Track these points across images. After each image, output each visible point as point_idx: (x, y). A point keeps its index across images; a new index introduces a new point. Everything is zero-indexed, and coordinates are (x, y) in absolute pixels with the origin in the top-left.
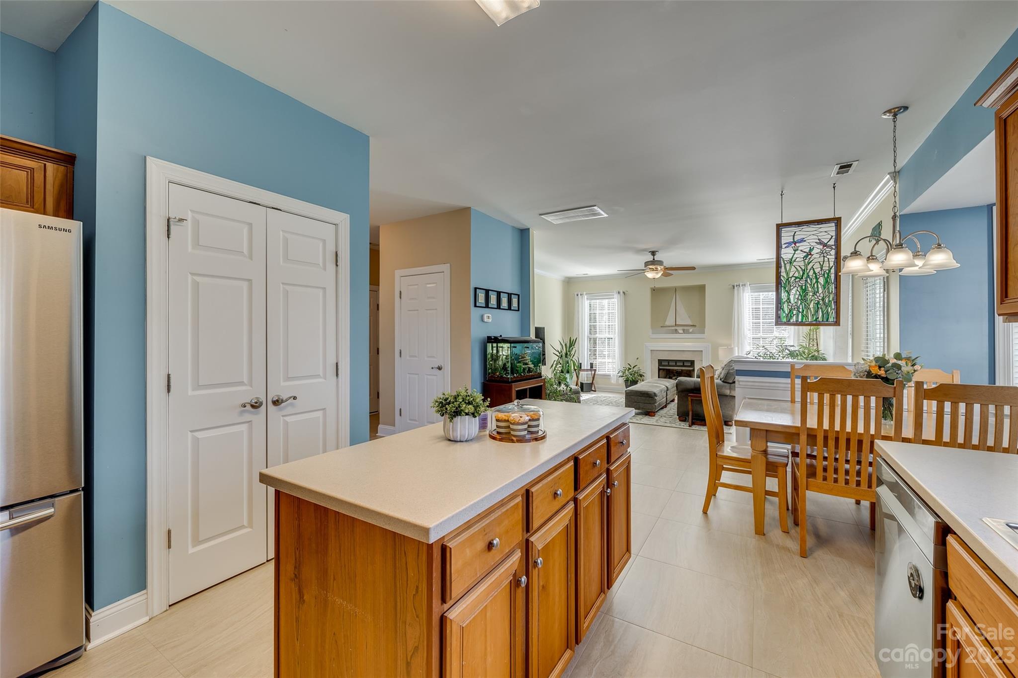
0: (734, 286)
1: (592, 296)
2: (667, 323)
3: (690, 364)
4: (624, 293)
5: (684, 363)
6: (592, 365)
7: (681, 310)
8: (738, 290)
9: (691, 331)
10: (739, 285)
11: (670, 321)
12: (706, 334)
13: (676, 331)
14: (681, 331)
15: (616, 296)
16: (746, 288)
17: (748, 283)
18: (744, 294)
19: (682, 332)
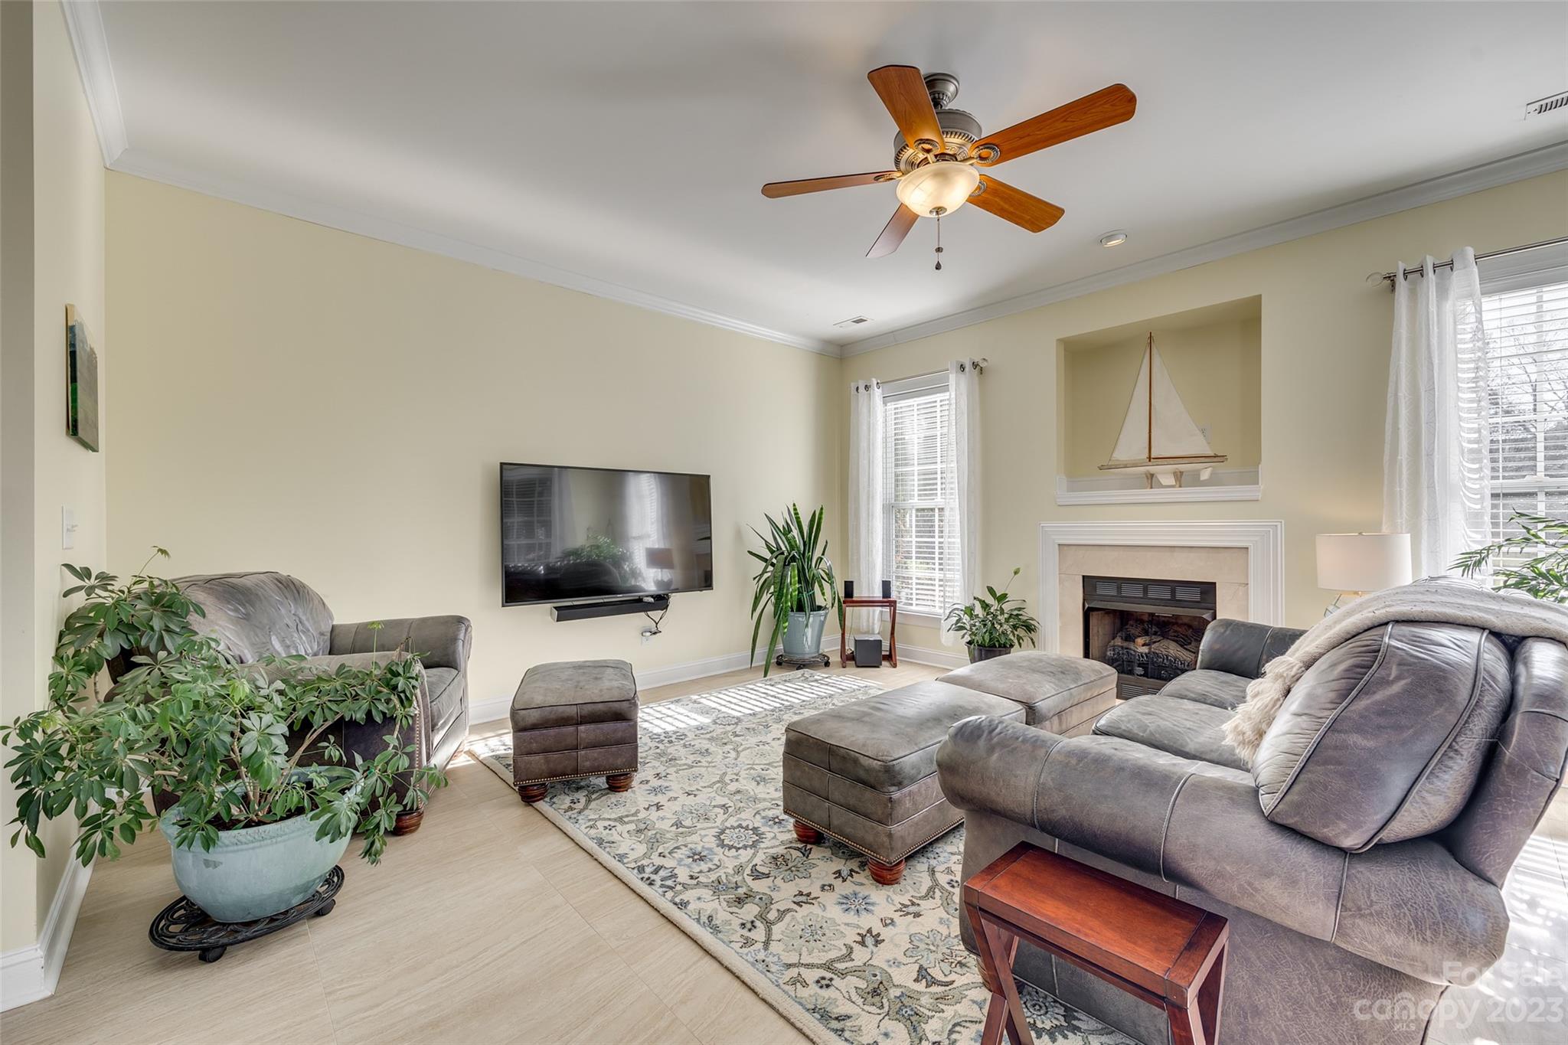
0: (1391, 279)
1: (901, 388)
2: (1121, 455)
3: (1198, 598)
4: (975, 365)
5: (1173, 592)
6: (886, 586)
7: (1172, 407)
8: (1413, 294)
9: (1205, 475)
10: (1421, 271)
11: (1130, 446)
12: (1262, 486)
13: (1151, 480)
14: (1168, 480)
15: (953, 378)
16: (1457, 278)
17: (1470, 252)
18: (1448, 306)
19: (1173, 482)
